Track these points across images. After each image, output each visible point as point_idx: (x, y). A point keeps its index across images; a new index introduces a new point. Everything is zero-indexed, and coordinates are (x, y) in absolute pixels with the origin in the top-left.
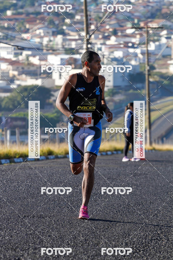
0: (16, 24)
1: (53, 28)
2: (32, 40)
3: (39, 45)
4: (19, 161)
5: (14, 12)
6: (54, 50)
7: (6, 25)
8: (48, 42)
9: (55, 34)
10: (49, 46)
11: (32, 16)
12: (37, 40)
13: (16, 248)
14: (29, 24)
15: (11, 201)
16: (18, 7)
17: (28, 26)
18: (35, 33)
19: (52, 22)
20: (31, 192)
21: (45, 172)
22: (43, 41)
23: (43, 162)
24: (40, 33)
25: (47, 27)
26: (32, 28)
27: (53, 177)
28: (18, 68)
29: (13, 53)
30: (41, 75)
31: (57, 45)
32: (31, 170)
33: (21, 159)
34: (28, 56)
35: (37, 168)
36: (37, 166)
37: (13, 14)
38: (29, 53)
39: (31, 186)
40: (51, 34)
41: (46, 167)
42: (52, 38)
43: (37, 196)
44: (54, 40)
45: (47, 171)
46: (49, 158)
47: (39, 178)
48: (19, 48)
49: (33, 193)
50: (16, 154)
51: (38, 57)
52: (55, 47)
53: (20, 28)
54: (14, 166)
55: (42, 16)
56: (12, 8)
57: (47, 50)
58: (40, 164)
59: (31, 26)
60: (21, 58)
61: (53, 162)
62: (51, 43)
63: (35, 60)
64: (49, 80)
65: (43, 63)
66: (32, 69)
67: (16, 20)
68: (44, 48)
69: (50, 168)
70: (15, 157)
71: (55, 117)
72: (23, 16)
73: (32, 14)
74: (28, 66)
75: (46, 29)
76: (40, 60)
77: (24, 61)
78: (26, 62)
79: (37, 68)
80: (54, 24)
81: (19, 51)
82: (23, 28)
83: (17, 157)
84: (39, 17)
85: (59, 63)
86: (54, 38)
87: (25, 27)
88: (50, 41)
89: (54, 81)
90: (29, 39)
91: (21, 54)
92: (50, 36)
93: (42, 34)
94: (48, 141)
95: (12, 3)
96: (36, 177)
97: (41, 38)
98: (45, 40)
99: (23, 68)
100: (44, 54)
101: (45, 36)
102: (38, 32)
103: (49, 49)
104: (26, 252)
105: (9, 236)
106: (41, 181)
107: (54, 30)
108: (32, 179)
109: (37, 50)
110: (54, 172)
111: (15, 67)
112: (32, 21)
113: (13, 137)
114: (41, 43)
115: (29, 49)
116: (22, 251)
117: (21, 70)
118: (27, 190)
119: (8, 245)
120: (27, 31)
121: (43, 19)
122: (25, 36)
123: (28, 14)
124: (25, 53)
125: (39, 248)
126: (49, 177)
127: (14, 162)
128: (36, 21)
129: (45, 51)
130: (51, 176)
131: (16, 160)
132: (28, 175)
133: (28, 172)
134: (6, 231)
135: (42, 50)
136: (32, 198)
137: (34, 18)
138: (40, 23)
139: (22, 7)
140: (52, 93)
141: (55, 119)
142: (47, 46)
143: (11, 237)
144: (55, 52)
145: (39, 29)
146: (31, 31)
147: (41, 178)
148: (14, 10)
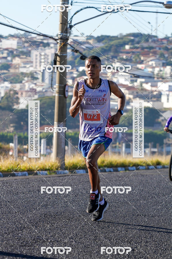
0: (133, 56)
1: (163, 60)
2: (145, 70)
3: (151, 74)
4: (132, 169)
5: (132, 46)
6: (163, 78)
7: (124, 57)
8: (158, 71)
9: (164, 65)
10: (159, 75)
11: (146, 50)
12: (150, 70)
13: (131, 241)
14: (144, 56)
15: (126, 202)
16: (135, 43)
17: (142, 58)
18: (149, 64)
19: (162, 55)
20: (143, 195)
21: (155, 179)
22: (154, 71)
23: (152, 171)
24: (152, 64)
25: (159, 59)
26: (146, 60)
27: (161, 184)
28: (133, 92)
29: (129, 80)
30: (152, 98)
31: (166, 74)
32: (142, 177)
33: (134, 168)
34: (141, 83)
35: (148, 176)
36: (148, 173)
37: (131, 48)
38: (143, 80)
39: (143, 190)
40: (161, 65)
41: (155, 175)
42: (162, 69)
43: (148, 199)
44: (164, 70)
45: (156, 178)
46: (157, 167)
47: (150, 184)
48: (135, 76)
49: (145, 196)
50: (130, 163)
51: (150, 84)
52: (164, 76)
53: (136, 60)
54: (129, 173)
55: (154, 50)
56: (130, 43)
57: (158, 78)
58: (150, 172)
59: (145, 58)
60: (136, 84)
61: (161, 171)
62: (161, 73)
63: (148, 87)
64: (159, 103)
65: (154, 89)
66: (145, 93)
67: (133, 53)
68: (155, 76)
69: (159, 176)
70: (129, 166)
71: (163, 133)
72: (139, 50)
73: (147, 48)
74: (142, 91)
75: (157, 60)
76: (152, 86)
77: (138, 87)
78: (140, 88)
79: (149, 93)
80: (164, 57)
81: (135, 79)
82: (138, 60)
83: (131, 165)
84: (152, 50)
85: (167, 89)
86: (164, 69)
87: (140, 59)
88: (161, 71)
89: (163, 104)
90: (143, 69)
91: (136, 81)
92: (160, 66)
93: (154, 65)
94: (157, 153)
95: (130, 39)
96: (147, 183)
97: (153, 68)
98: (157, 70)
99: (137, 93)
100: (155, 82)
101: (156, 66)
102: (150, 63)
103: (159, 77)
104: (139, 244)
105: (125, 231)
106: (151, 187)
107: (164, 61)
108: (143, 184)
109: (150, 78)
110: (162, 179)
111: (131, 91)
112: (146, 54)
113: (128, 149)
114: (153, 73)
115: (143, 77)
116: (136, 244)
117: (136, 94)
118: (140, 193)
119: (124, 238)
120: (141, 62)
121: (155, 53)
122: (140, 66)
123: (143, 48)
124: (139, 80)
125: (150, 241)
126: (158, 183)
127: (128, 170)
128: (149, 54)
129: (156, 79)
130: (160, 183)
131: (130, 168)
132: (140, 181)
133: (140, 179)
134: (122, 227)
135: (154, 78)
136: (144, 200)
137: (148, 51)
138: (152, 56)
139: (138, 43)
140: (161, 114)
141: (163, 135)
142: (158, 75)
143: (127, 232)
144: (164, 80)
145: (151, 61)
146: (144, 62)
147: (151, 184)
148: (132, 44)
